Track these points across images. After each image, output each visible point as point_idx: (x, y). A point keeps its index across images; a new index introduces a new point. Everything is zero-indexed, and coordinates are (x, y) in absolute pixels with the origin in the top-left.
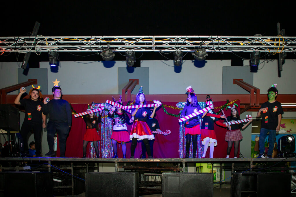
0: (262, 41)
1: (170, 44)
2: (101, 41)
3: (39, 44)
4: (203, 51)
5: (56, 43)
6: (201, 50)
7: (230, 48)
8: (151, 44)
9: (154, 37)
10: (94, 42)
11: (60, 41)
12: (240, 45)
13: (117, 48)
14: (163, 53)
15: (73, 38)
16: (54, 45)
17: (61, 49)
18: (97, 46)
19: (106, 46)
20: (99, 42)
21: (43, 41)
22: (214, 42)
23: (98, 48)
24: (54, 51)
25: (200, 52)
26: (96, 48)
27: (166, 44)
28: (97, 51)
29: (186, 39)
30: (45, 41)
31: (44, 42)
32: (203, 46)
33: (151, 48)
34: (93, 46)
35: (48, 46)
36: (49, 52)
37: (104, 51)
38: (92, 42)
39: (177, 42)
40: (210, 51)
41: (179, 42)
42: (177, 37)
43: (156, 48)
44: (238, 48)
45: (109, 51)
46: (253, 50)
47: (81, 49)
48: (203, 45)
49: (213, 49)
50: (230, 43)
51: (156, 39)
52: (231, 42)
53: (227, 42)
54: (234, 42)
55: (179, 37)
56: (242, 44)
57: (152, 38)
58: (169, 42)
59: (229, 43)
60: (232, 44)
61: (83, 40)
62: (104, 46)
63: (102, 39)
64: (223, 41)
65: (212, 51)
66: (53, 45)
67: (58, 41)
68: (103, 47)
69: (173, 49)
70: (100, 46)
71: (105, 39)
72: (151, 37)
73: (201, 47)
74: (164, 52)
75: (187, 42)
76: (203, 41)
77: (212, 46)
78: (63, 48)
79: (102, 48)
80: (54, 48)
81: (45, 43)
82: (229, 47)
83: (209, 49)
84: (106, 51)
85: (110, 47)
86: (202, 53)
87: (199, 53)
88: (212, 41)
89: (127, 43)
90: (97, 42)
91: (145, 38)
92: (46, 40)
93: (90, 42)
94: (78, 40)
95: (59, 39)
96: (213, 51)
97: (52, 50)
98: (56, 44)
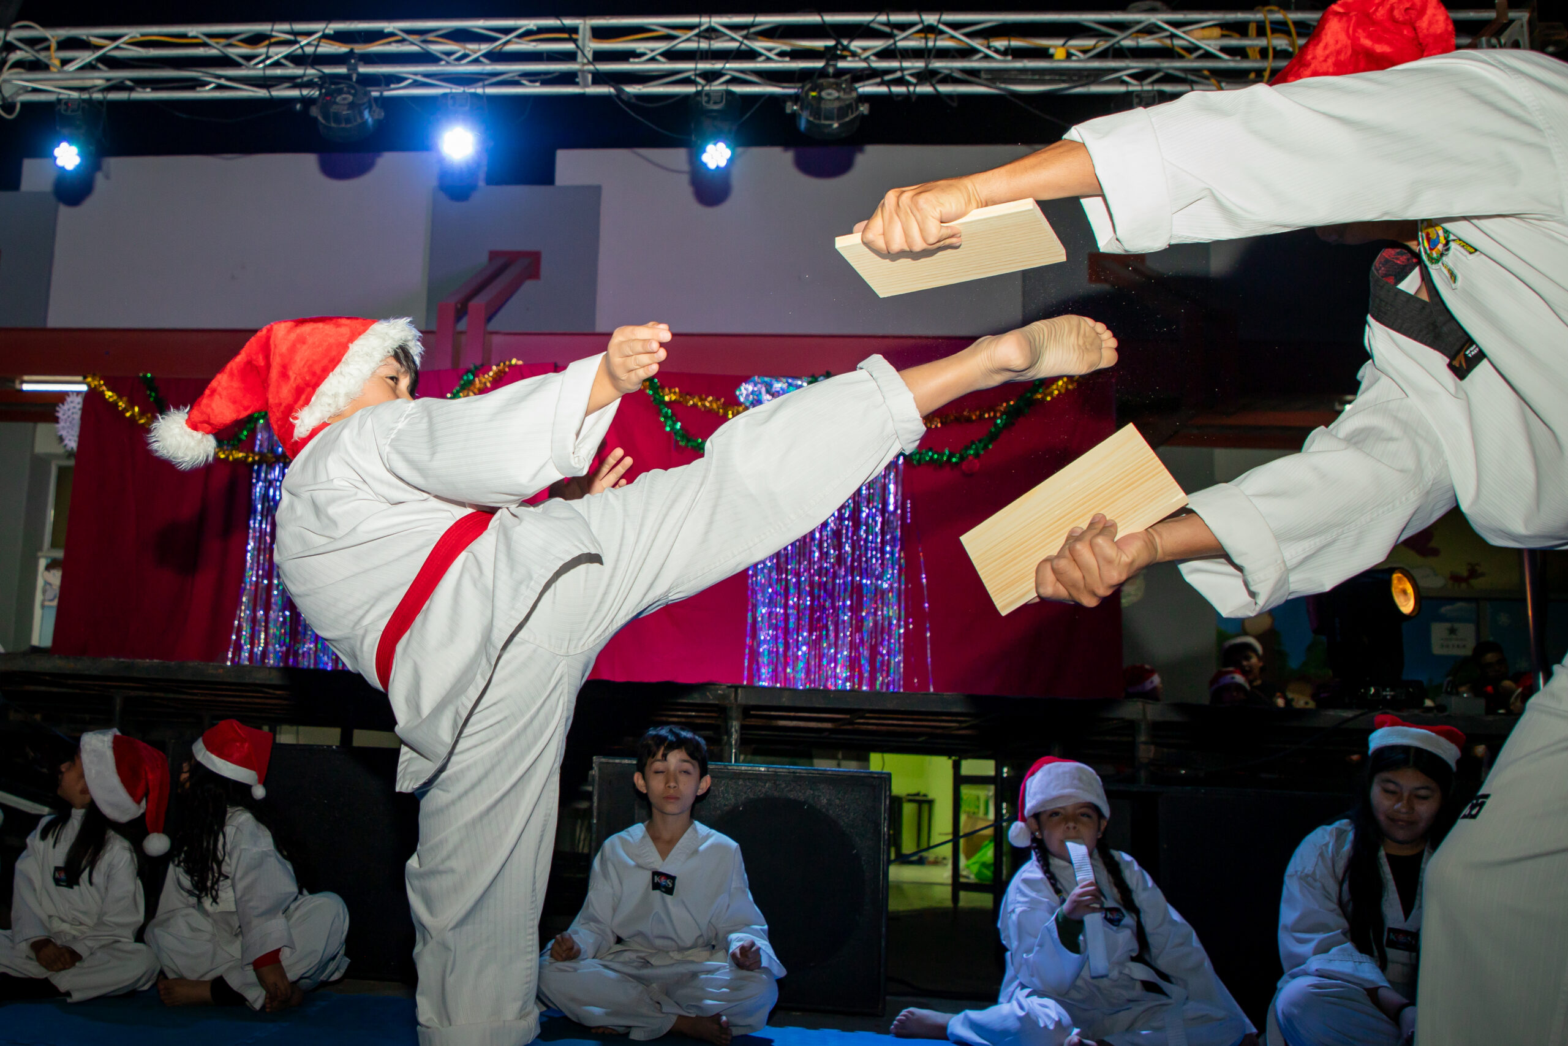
0: (1173, 36)
1: (671, 55)
2: (317, 46)
3: (18, 64)
4: (844, 89)
5: (100, 59)
6: (830, 86)
7: (996, 76)
8: (570, 56)
9: (584, 24)
10: (285, 50)
11: (117, 48)
12: (1050, 57)
13: (398, 79)
14: (633, 100)
15: (185, 36)
16: (90, 67)
17: (119, 87)
18: (299, 71)
19: (342, 70)
20: (309, 50)
21: (38, 51)
22: (901, 44)
23: (299, 81)
24: (85, 96)
25: (823, 94)
26: (293, 82)
27: (650, 55)
28: (295, 93)
29: (753, 30)
30: (48, 48)
31: (42, 56)
32: (841, 64)
33: (569, 78)
34: (279, 72)
35: (58, 76)
36: (59, 101)
37: (326, 94)
38: (273, 50)
39: (704, 45)
40: (883, 89)
41: (718, 45)
42: (706, 21)
43: (599, 78)
44: (1039, 75)
45: (354, 95)
46: (1123, 82)
47: (220, 87)
48: (844, 58)
49: (900, 81)
50: (997, 51)
51: (599, 33)
52: (1000, 44)
53: (976, 43)
54: (1016, 43)
55: (716, 21)
56: (1060, 54)
57: (574, 30)
58: (663, 46)
59: (989, 47)
60: (1005, 52)
61: (233, 41)
62: (328, 70)
63: (326, 36)
64: (952, 37)
65: (896, 89)
66: (82, 68)
67: (109, 48)
68: (324, 77)
69: (687, 81)
70: (311, 71)
71: (339, 37)
72: (568, 22)
73: (831, 70)
74: (640, 97)
75: (758, 45)
76: (845, 43)
77: (895, 64)
78: (131, 80)
79: (320, 78)
80: (88, 83)
81: (46, 60)
82: (989, 71)
83: (878, 80)
84: (340, 92)
85: (359, 75)
86: (838, 99)
87: (819, 99)
88: (891, 42)
89: (449, 54)
90: (300, 51)
91: (541, 30)
92: (54, 45)
93: (264, 50)
94: (205, 45)
95: (114, 38)
96: (902, 89)
97: (75, 95)
98: (100, 65)
